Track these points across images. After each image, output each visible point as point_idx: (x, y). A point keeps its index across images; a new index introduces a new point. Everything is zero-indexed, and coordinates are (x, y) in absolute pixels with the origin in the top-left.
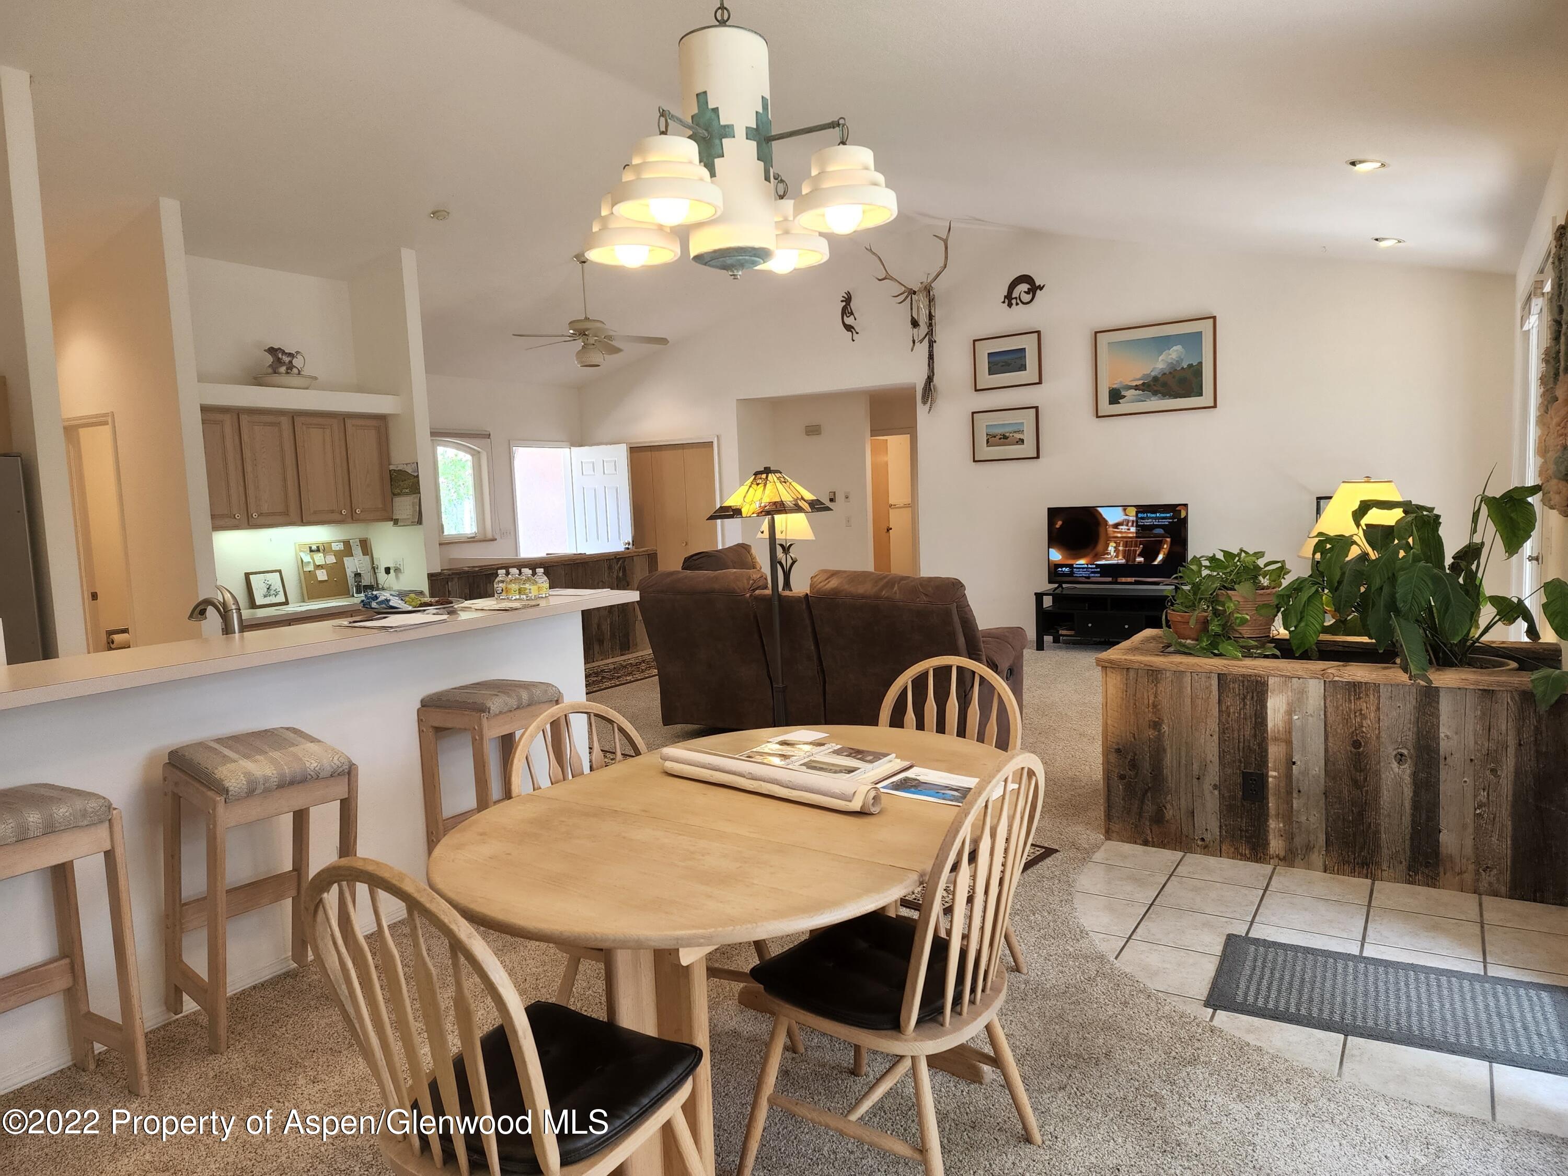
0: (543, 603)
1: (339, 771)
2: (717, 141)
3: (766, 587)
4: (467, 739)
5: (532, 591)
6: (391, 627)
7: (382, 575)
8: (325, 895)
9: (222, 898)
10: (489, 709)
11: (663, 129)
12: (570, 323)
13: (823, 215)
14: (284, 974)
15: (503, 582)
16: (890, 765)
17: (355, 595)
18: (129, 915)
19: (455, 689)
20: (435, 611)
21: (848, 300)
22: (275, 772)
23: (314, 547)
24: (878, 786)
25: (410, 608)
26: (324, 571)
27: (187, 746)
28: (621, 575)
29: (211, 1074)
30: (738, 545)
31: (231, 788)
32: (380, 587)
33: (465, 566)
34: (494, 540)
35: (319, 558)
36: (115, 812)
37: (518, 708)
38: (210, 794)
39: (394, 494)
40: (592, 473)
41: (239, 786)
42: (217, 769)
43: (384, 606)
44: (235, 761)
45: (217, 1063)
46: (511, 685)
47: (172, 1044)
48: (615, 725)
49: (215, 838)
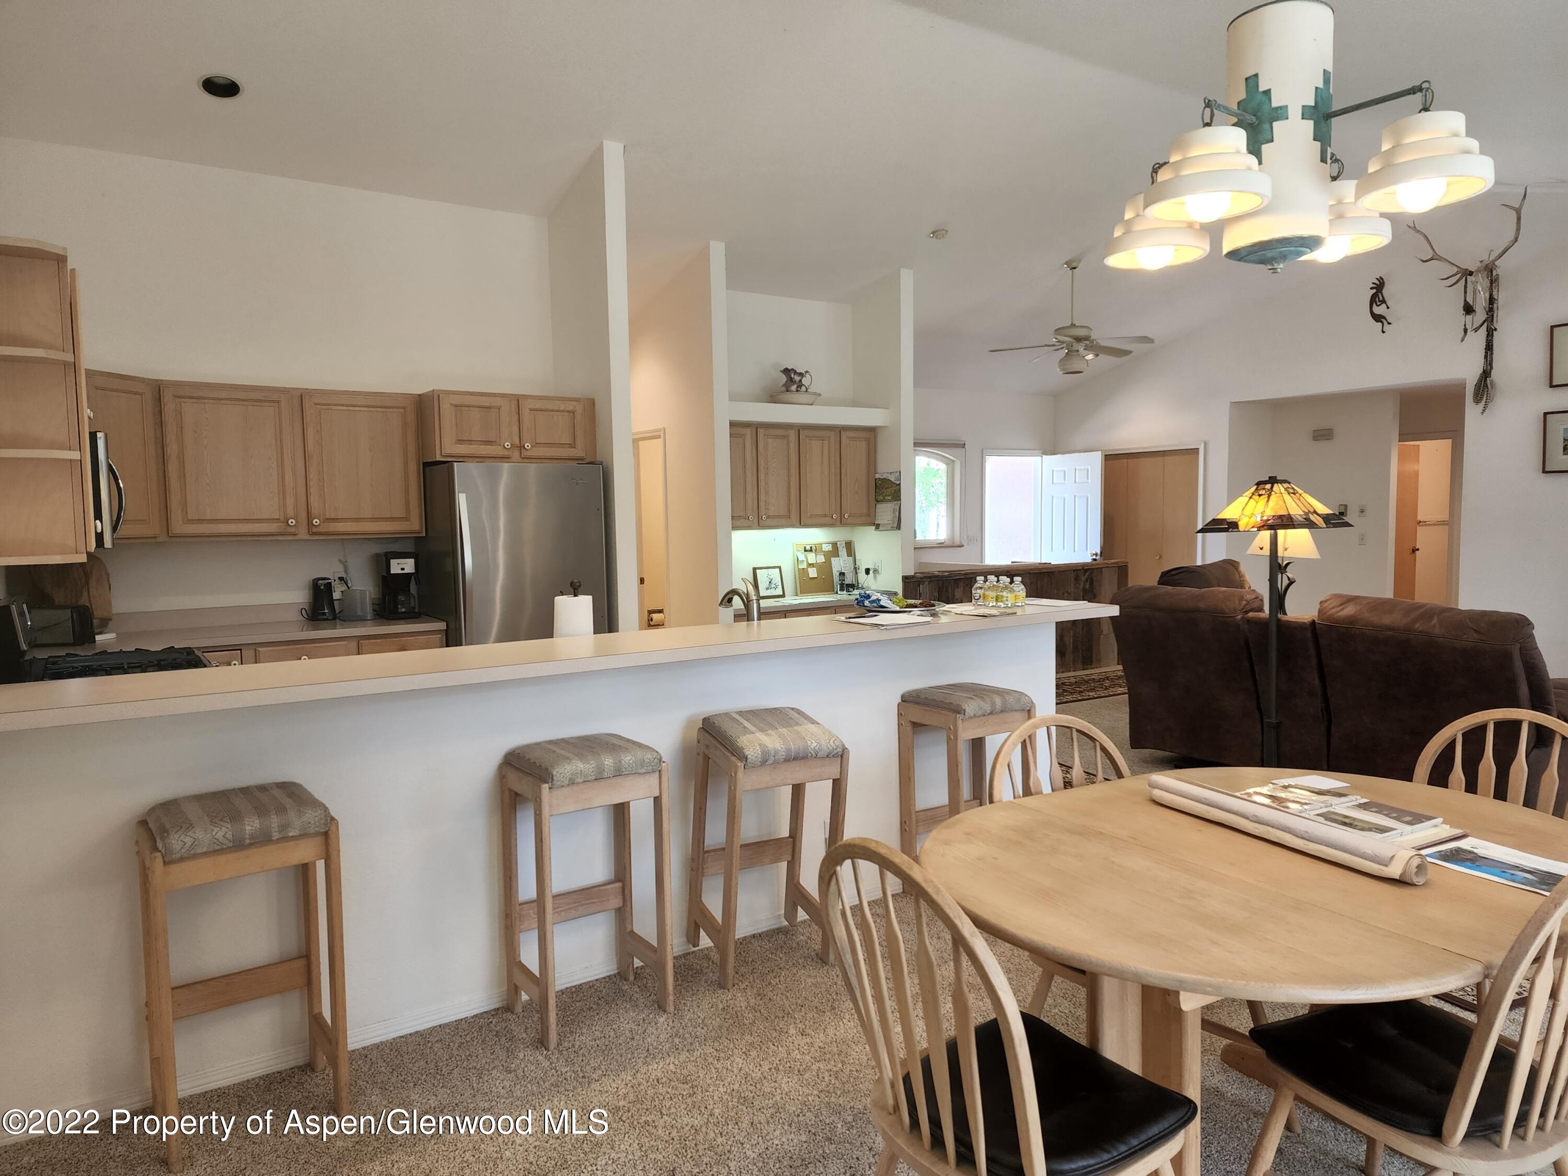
0: (1019, 612)
1: (834, 753)
2: (1266, 126)
3: (1261, 610)
4: (943, 736)
5: (1009, 599)
6: (883, 625)
7: (862, 575)
8: (838, 868)
9: (737, 851)
10: (965, 711)
11: (1207, 120)
12: (1056, 330)
13: (1394, 193)
14: (777, 929)
15: (981, 588)
16: (1434, 831)
17: (839, 592)
18: (668, 855)
19: (932, 688)
20: (919, 613)
21: (1379, 286)
22: (783, 746)
23: (808, 548)
24: (1424, 852)
25: (898, 609)
26: (815, 569)
27: (716, 715)
28: (1087, 586)
29: (721, 1006)
30: (1224, 561)
31: (749, 756)
32: (860, 586)
33: (935, 570)
34: (961, 546)
35: (812, 558)
36: (664, 764)
37: (991, 713)
38: (733, 758)
39: (878, 501)
40: (1063, 481)
41: (755, 755)
42: (739, 738)
43: (875, 605)
44: (753, 733)
45: (724, 997)
46: (984, 690)
47: (691, 973)
48: (1098, 744)
49: (735, 798)
